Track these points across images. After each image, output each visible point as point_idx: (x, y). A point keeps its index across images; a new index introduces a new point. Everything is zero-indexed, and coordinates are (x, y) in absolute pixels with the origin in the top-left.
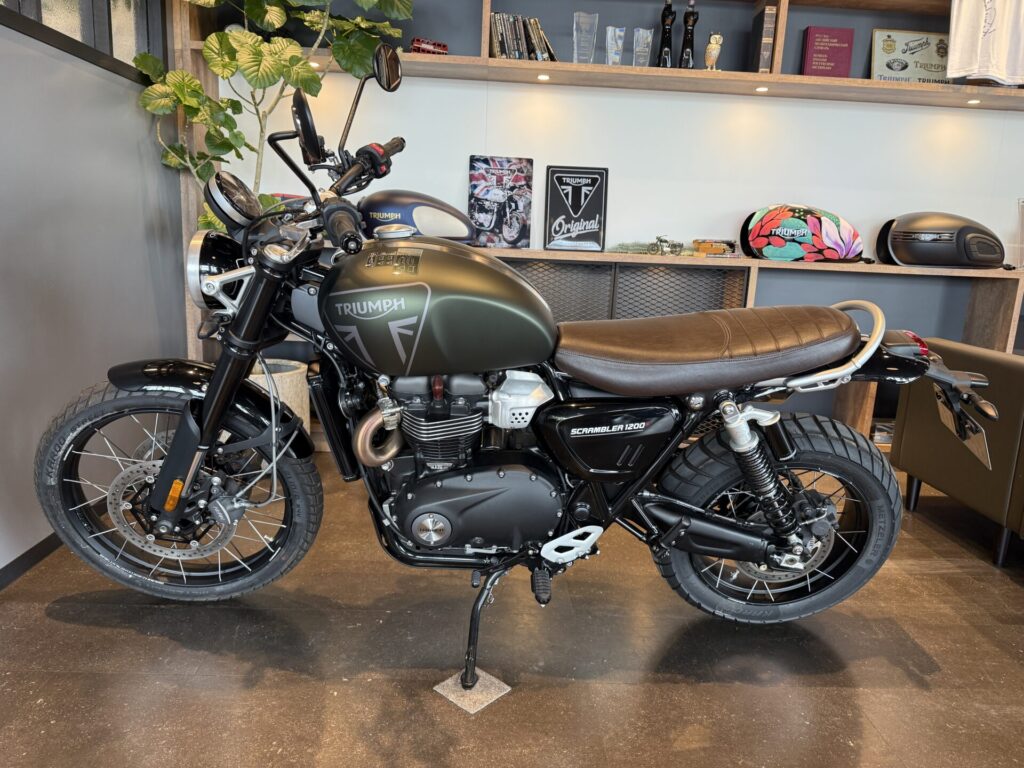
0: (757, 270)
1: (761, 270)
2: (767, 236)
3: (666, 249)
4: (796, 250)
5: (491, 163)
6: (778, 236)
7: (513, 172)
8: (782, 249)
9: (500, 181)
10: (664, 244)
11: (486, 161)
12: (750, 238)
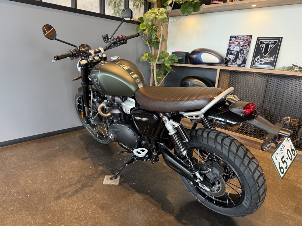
5: (237, 38)
7: (244, 40)
9: (239, 44)
10: (296, 67)
11: (235, 37)
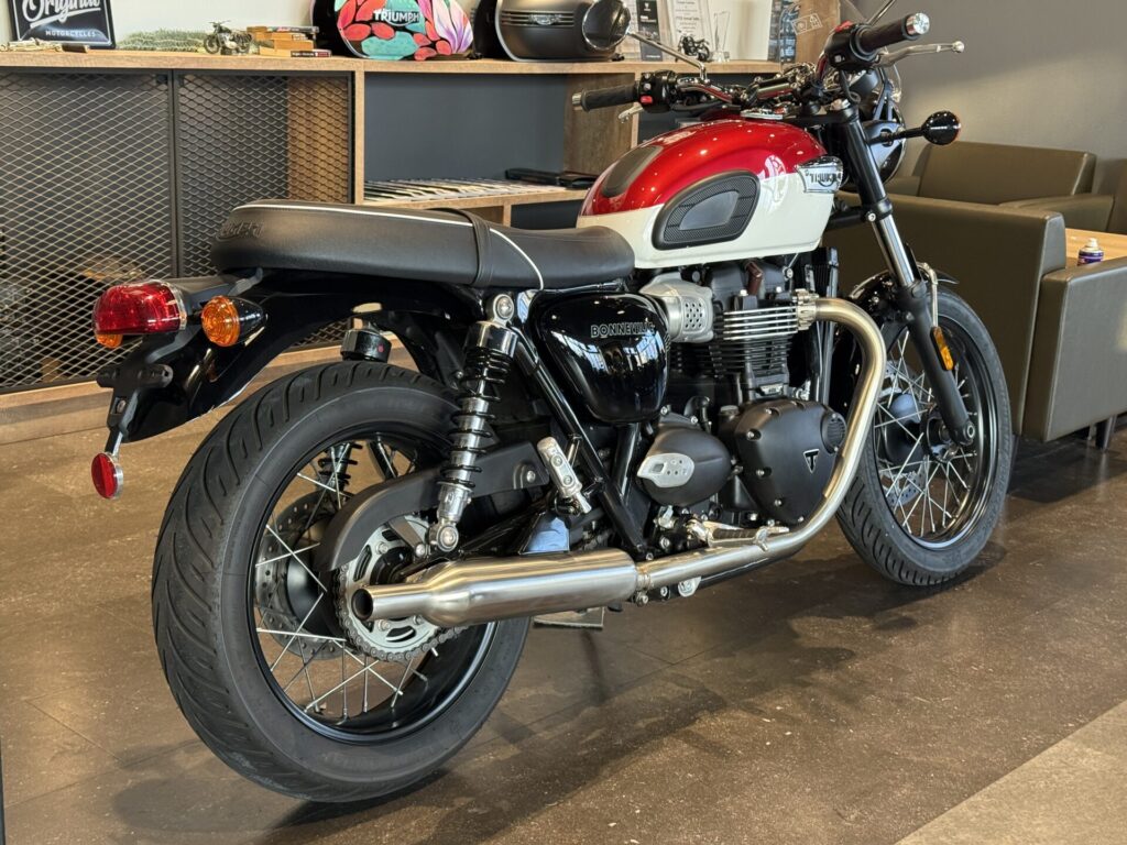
0: (363, 77)
1: (369, 76)
2: (368, 23)
3: (229, 44)
4: (406, 44)
6: (385, 22)
8: (390, 42)
10: (228, 37)
12: (339, 25)
